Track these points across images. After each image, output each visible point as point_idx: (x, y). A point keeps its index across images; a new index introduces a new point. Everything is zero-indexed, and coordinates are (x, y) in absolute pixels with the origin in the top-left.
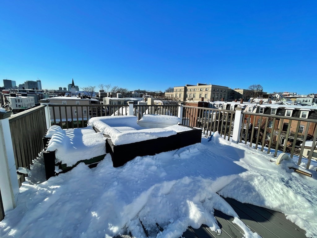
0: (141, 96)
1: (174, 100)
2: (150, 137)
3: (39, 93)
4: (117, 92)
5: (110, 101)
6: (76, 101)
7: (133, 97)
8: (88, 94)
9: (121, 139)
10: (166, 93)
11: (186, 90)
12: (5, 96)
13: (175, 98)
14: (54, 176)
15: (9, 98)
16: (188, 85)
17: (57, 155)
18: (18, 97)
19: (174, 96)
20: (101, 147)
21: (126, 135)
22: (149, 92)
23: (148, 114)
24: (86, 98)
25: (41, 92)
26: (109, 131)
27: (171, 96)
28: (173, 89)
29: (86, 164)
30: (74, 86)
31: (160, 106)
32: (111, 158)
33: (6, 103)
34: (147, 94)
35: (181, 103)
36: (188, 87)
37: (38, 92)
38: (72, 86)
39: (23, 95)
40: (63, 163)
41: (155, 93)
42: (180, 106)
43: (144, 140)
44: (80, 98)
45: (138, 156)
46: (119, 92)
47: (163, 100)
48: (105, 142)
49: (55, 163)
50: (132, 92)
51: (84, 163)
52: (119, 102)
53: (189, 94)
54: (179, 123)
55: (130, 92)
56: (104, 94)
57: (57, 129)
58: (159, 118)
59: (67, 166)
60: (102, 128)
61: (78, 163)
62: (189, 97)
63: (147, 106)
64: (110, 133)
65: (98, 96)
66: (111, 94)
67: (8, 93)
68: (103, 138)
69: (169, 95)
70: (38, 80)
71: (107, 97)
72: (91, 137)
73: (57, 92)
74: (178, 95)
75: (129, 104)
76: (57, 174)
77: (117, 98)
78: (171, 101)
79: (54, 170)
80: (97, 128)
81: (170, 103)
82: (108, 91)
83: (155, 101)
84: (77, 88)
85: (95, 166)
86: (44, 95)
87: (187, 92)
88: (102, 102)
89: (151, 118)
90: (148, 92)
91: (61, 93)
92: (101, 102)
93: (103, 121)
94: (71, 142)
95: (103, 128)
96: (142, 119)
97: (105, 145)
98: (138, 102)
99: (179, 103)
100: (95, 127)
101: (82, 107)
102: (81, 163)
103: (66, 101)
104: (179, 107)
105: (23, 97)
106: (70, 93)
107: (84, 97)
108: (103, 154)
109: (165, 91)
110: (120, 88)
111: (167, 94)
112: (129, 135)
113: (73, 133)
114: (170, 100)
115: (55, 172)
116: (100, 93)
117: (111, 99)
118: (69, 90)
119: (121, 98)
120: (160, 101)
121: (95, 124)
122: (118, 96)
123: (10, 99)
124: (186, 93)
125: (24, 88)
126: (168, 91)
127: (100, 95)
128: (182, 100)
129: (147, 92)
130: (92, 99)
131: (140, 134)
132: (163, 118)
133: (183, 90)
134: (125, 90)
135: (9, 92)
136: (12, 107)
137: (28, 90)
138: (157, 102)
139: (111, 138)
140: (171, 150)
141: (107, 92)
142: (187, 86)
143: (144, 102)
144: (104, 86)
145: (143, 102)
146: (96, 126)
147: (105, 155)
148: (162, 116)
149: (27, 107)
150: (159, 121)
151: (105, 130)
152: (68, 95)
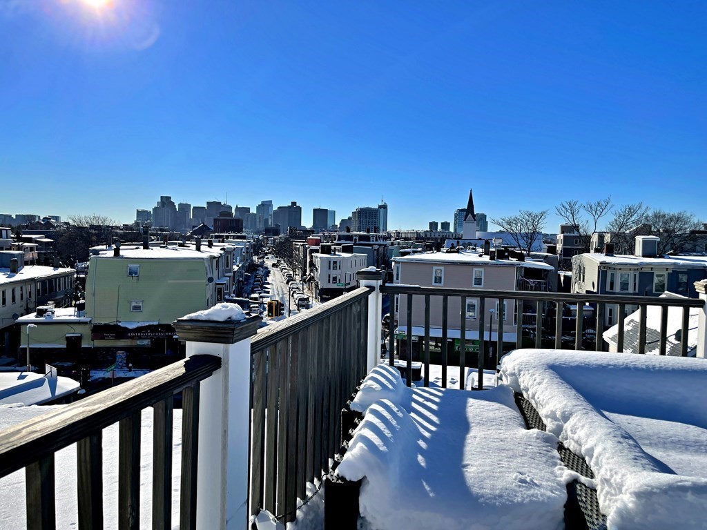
3: (378, 242)
4: (638, 232)
5: (604, 270)
6: (475, 269)
8: (514, 243)
12: (312, 251)
15: (317, 257)
18: (335, 254)
21: (690, 497)
24: (507, 258)
25: (385, 238)
26: (588, 436)
30: (474, 216)
33: (311, 271)
37: (376, 240)
38: (466, 216)
39: (346, 250)
44: (486, 258)
46: (645, 230)
52: (645, 276)
56: (577, 242)
57: (386, 382)
64: (590, 452)
65: (552, 250)
66: (607, 239)
67: (317, 243)
68: (556, 470)
70: (380, 204)
71: (588, 252)
72: (500, 450)
73: (422, 238)
75: (701, 297)
77: (637, 258)
80: (533, 402)
82: (596, 225)
84: (482, 221)
86: (390, 247)
88: (569, 273)
91: (432, 240)
92: (562, 274)
93: (561, 372)
94: (420, 458)
95: (558, 414)
97: (561, 515)
100: (525, 395)
103: (442, 268)
105: (344, 255)
106: (458, 239)
107: (501, 254)
110: (650, 213)
113: (434, 407)
116: (560, 237)
117: (609, 259)
118: (455, 230)
119: (654, 256)
121: (524, 381)
122: (639, 249)
123: (319, 259)
125: (348, 230)
127: (559, 247)
130: (529, 263)
134: (678, 219)
135: (320, 241)
136: (319, 283)
137: (356, 235)
139: (597, 481)
141: (590, 233)
144: (581, 209)
146: (530, 392)
149: (349, 284)
151: (568, 426)
152: (453, 247)
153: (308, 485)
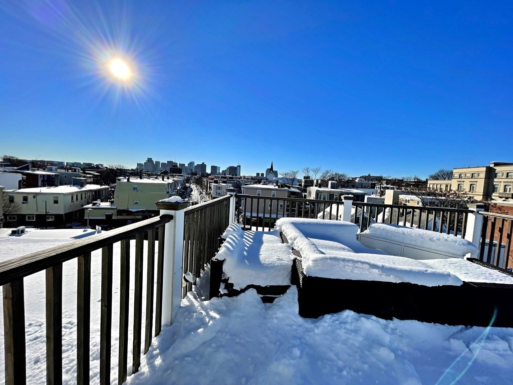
0: (373, 186)
1: (452, 196)
2: (381, 275)
4: (329, 180)
5: (318, 193)
7: (357, 188)
8: (287, 182)
9: (318, 266)
10: (429, 182)
11: (490, 174)
12: (210, 182)
13: (455, 193)
14: (218, 297)
16: (496, 164)
17: (225, 268)
18: (219, 184)
19: (454, 188)
20: (284, 270)
22: (389, 179)
23: (383, 221)
24: (284, 187)
25: (239, 178)
26: (301, 245)
27: (443, 187)
28: (452, 173)
29: (259, 292)
30: (273, 171)
31: (413, 208)
32: (297, 296)
33: (210, 190)
34: (384, 182)
35: (478, 207)
36: (498, 169)
37: (236, 179)
38: (270, 171)
39: (224, 182)
40: (230, 282)
41: (402, 180)
42: (472, 212)
43: (365, 280)
44: (277, 187)
45: (350, 309)
46: (332, 179)
47: (423, 194)
48: (291, 263)
49: (221, 278)
50: (356, 178)
51: (255, 291)
52: (331, 195)
53: (502, 185)
54: (468, 256)
55: (353, 179)
56: (309, 183)
57: (235, 228)
58: (410, 235)
59: (234, 288)
60: (291, 238)
61: (249, 287)
62: (502, 191)
63: (382, 207)
64: (301, 249)
65: (300, 185)
66: (319, 181)
68: (290, 256)
69: (439, 186)
70: (238, 165)
71: (313, 186)
72: (272, 250)
73: (253, 179)
74: (466, 187)
75: (343, 201)
76: (221, 296)
77: (329, 189)
78: (443, 198)
79: (219, 288)
80: (285, 235)
81: (442, 202)
82: (316, 177)
83: (401, 197)
84: (276, 173)
85: (271, 300)
86: (241, 182)
87: (495, 180)
88: (306, 194)
89: (388, 232)
90: (387, 180)
91: (258, 180)
92: (303, 194)
93: (296, 225)
94: (245, 253)
95: (293, 238)
96: (367, 232)
97: (290, 269)
98: (366, 197)
99: (468, 205)
100: (283, 233)
101: (278, 200)
102: (251, 288)
104: (470, 215)
105: (223, 184)
106: (267, 180)
107: (282, 186)
108: (285, 284)
109: (428, 178)
110: (334, 173)
111: (433, 184)
112: (333, 262)
113: (252, 237)
114: (441, 195)
115: (220, 292)
116: (303, 180)
117: (319, 189)
118: (266, 176)
119: (335, 188)
120: (414, 197)
121: (283, 228)
122: (330, 186)
123: (213, 186)
124: (493, 181)
125: (225, 175)
126: (436, 178)
127: (303, 184)
128: (479, 198)
129: (384, 180)
130: (292, 190)
131: (356, 265)
132: (420, 235)
133: (483, 175)
134: (343, 176)
135: (213, 179)
136: (213, 195)
137: (228, 177)
138: (407, 199)
139: (302, 259)
140: (443, 323)
141: (313, 179)
142: (495, 166)
143: (379, 197)
144: (311, 171)
145: (377, 197)
146: (285, 232)
147: (287, 287)
148: (416, 231)
150: (409, 242)
151: (295, 242)
152: (265, 183)
153: (205, 265)
